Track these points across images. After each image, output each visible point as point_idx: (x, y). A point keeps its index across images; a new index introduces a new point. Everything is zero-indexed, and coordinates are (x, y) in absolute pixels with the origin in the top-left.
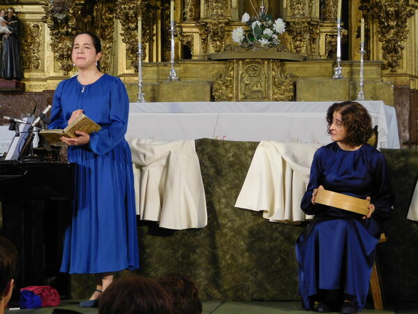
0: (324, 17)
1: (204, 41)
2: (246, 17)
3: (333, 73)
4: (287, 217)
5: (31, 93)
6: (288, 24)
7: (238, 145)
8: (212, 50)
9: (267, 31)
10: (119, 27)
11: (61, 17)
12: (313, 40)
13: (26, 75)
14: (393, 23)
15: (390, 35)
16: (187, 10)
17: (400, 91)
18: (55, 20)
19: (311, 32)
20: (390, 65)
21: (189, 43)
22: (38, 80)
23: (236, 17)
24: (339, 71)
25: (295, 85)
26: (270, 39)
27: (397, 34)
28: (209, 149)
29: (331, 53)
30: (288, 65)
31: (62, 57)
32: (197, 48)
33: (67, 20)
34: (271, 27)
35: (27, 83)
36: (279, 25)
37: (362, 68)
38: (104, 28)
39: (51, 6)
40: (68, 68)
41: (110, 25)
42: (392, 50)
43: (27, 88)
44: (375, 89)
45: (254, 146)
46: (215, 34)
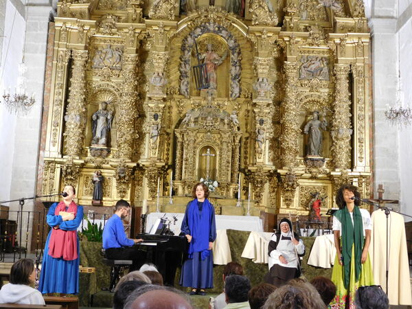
0: (232, 181)
1: (184, 188)
2: (202, 180)
3: (236, 205)
4: (262, 262)
5: (106, 207)
6: (219, 183)
7: (243, 232)
8: (187, 192)
9: (210, 186)
10: (146, 181)
11: (123, 175)
12: (228, 190)
13: (104, 199)
14: (259, 185)
15: (258, 190)
16: (176, 175)
17: (262, 213)
18: (120, 176)
19: (227, 187)
20: (257, 202)
21: (177, 189)
22: (109, 201)
23: (197, 179)
24: (239, 204)
25: (221, 208)
26: (212, 189)
27: (260, 190)
28: (232, 233)
29: (236, 195)
30: (218, 200)
31: (121, 191)
32: (180, 191)
33: (125, 177)
34: (212, 184)
35: (104, 202)
36: (216, 184)
37: (249, 203)
38: (139, 181)
39: (118, 171)
40: (123, 197)
41: (141, 180)
42: (258, 196)
43: (104, 205)
44: (253, 211)
45: (249, 233)
46: (189, 186)
